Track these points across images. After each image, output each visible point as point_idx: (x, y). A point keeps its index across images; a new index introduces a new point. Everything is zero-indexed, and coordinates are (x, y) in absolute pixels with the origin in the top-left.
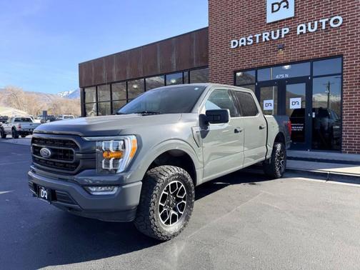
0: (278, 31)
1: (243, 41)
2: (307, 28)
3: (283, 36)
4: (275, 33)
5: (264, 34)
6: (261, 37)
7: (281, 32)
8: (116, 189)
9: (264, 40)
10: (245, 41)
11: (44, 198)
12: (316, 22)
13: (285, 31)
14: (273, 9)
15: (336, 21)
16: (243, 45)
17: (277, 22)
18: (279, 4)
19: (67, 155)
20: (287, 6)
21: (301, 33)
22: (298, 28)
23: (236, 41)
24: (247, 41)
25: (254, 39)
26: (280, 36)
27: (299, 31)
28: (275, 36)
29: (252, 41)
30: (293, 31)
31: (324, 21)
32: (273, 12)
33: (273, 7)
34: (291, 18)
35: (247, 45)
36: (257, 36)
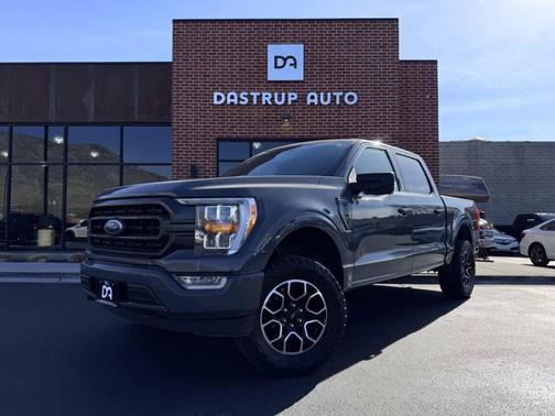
0: (283, 94)
1: (232, 97)
2: (319, 98)
3: (290, 103)
4: (280, 96)
5: (264, 94)
6: (259, 98)
7: (286, 96)
8: (224, 280)
9: (264, 103)
10: (236, 97)
11: (108, 298)
12: (329, 94)
13: (293, 96)
14: (276, 63)
15: (351, 98)
16: (232, 103)
17: (280, 82)
18: (285, 60)
19: (148, 227)
20: (295, 65)
21: (312, 104)
22: (309, 97)
23: (222, 95)
24: (239, 99)
25: (250, 97)
26: (286, 101)
27: (309, 101)
28: (280, 99)
29: (247, 100)
30: (303, 98)
31: (338, 94)
32: (276, 67)
33: (276, 61)
34: (298, 82)
35: (239, 104)
36: (255, 94)
